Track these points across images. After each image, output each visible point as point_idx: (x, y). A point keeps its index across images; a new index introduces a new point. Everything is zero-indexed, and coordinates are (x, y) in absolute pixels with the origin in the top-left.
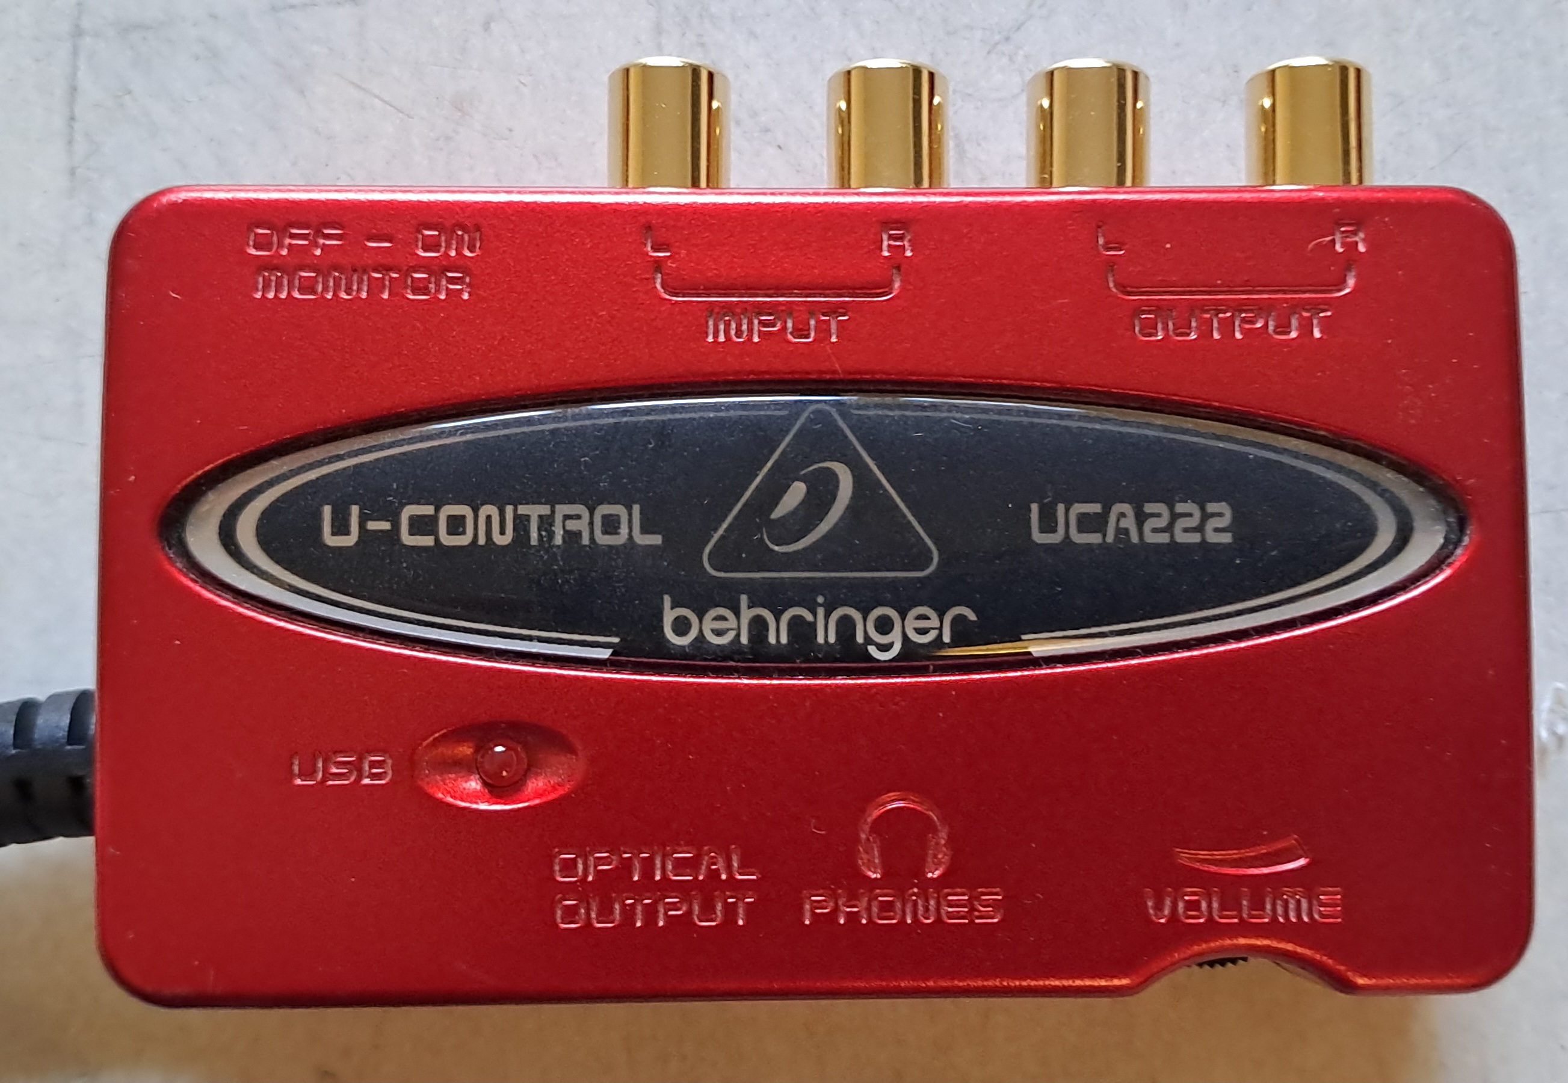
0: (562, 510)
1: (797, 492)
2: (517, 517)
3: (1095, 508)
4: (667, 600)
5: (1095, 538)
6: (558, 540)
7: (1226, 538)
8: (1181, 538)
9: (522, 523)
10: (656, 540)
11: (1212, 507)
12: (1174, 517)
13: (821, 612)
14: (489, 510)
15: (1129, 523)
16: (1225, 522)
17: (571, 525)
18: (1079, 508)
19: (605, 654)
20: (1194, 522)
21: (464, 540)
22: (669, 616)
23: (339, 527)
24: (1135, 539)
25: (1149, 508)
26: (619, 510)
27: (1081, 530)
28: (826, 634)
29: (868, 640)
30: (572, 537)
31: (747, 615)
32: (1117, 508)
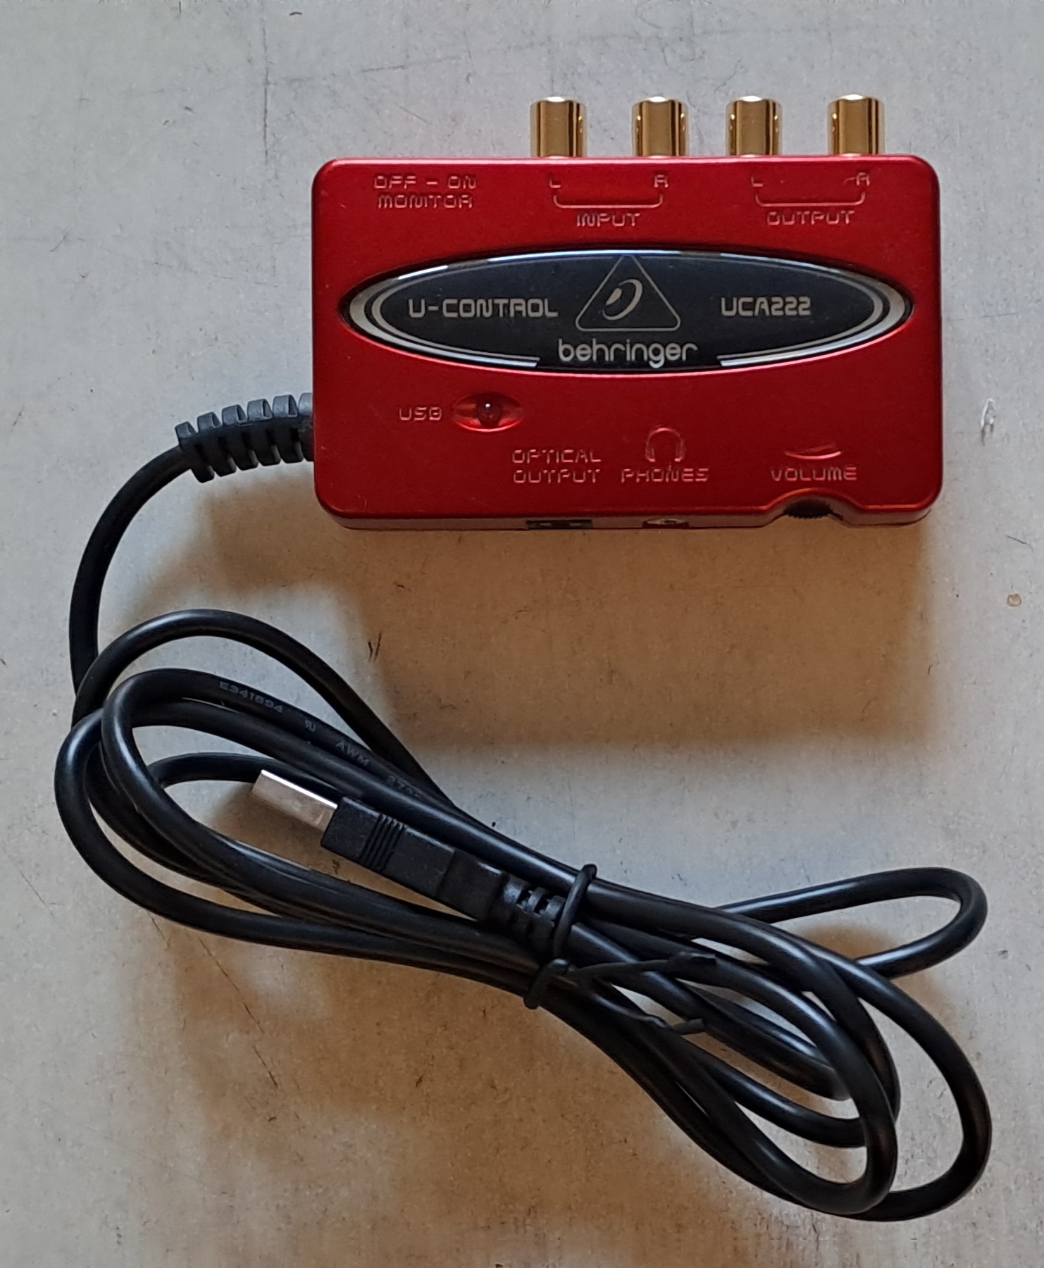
0: (513, 301)
1: (617, 294)
2: (493, 304)
3: (750, 300)
4: (560, 341)
5: (749, 313)
6: (512, 314)
7: (807, 313)
8: (789, 313)
9: (496, 307)
10: (555, 314)
11: (802, 299)
12: (785, 304)
13: (628, 346)
14: (481, 301)
15: (765, 306)
16: (807, 306)
17: (518, 308)
18: (742, 300)
19: (533, 365)
20: (793, 306)
21: (471, 315)
22: (561, 348)
23: (417, 310)
24: (767, 313)
25: (774, 299)
26: (538, 301)
27: (744, 309)
28: (631, 356)
29: (649, 359)
30: (518, 313)
31: (596, 347)
32: (760, 300)
